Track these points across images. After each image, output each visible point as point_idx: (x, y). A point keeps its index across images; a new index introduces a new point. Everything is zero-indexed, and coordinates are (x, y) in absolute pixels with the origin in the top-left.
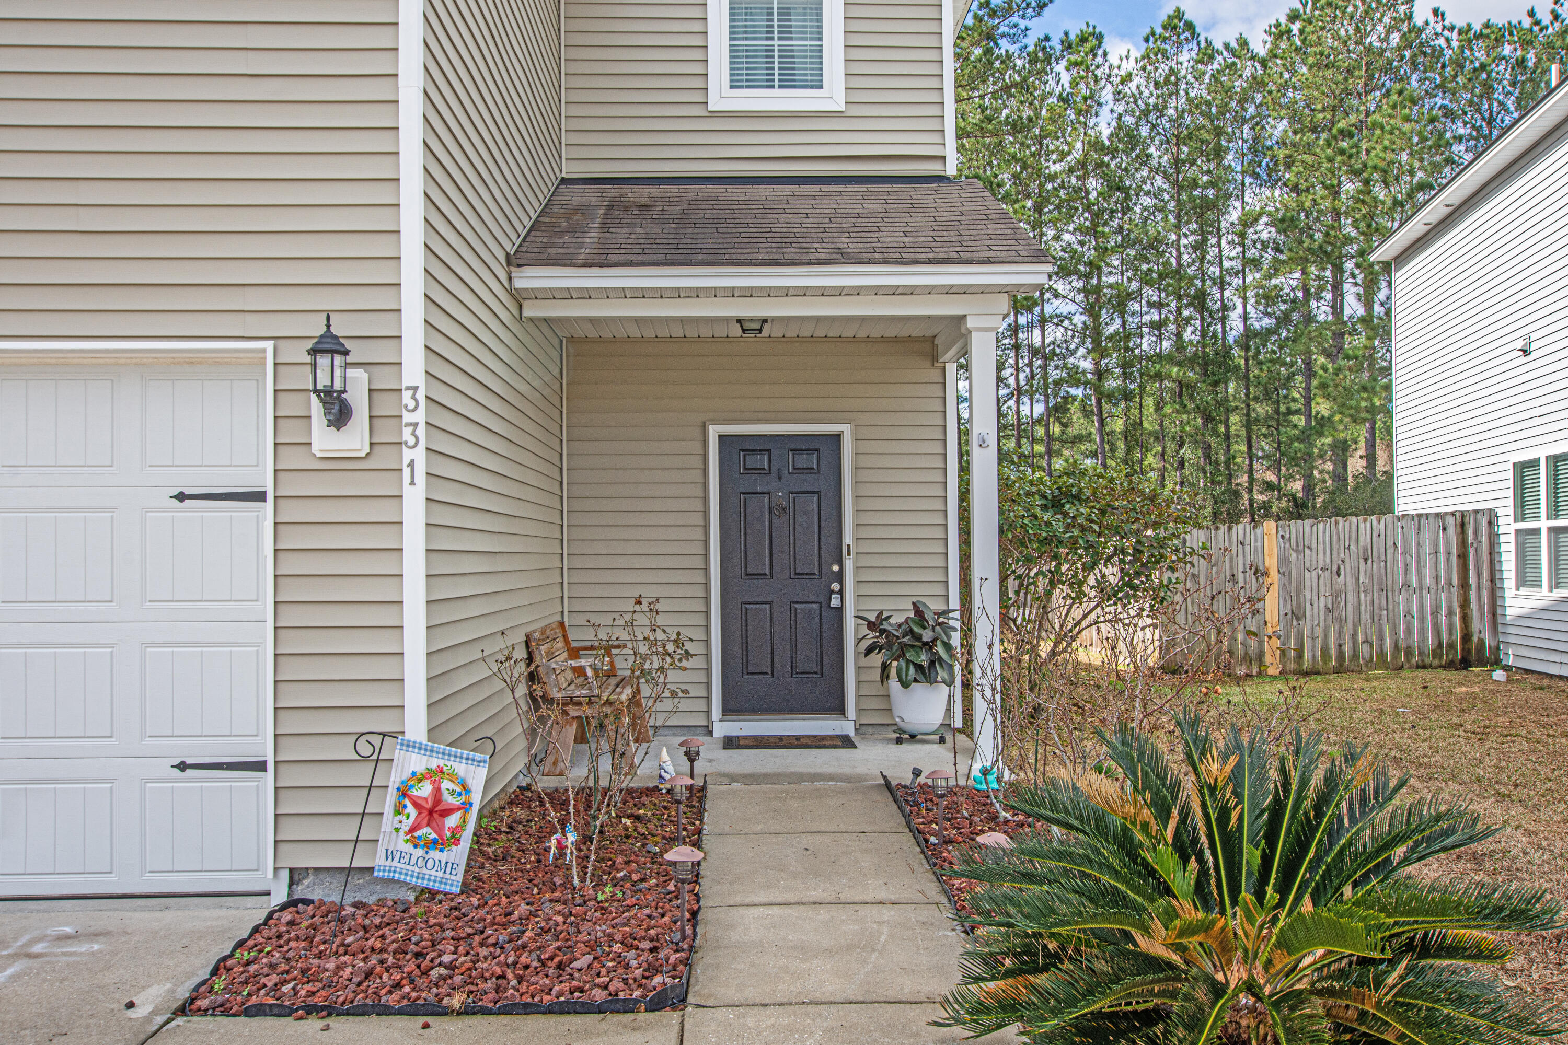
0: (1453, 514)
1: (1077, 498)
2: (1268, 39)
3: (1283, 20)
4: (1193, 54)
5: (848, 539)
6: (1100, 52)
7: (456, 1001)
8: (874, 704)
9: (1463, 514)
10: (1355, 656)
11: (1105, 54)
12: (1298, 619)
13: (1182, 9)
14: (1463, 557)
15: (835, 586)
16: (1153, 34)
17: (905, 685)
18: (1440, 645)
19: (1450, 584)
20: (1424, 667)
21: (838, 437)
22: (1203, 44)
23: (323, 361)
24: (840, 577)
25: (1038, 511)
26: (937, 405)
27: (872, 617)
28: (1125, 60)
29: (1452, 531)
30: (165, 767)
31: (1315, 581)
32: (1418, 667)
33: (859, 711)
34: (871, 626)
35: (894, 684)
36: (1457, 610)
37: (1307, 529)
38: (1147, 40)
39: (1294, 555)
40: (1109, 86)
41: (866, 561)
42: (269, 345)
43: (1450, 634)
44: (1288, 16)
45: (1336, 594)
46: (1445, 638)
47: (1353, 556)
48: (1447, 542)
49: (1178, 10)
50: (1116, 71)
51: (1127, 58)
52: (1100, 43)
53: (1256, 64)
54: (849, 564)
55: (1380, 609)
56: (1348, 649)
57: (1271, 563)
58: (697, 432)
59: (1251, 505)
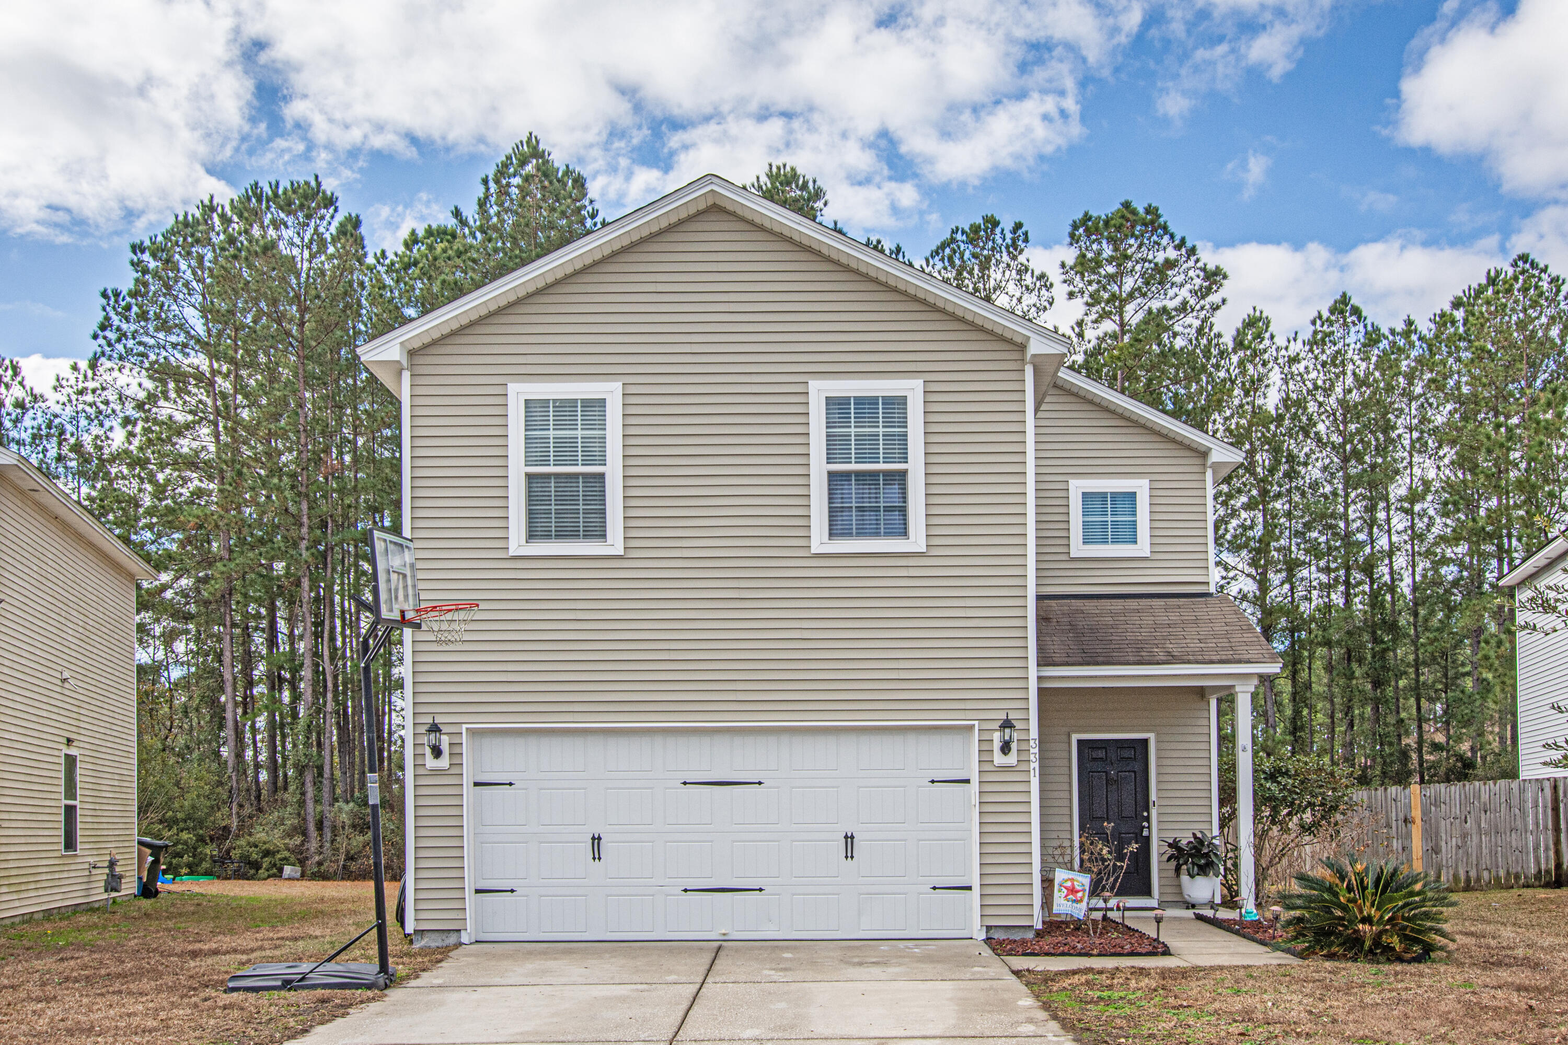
0: (1548, 779)
1: (1286, 774)
2: (1432, 326)
3: (1447, 308)
4: (1361, 335)
5: (1153, 796)
6: (1267, 335)
7: (1095, 952)
8: (1169, 890)
9: (1555, 780)
10: (1478, 879)
11: (1272, 337)
12: (1437, 853)
13: (1348, 295)
14: (1556, 810)
15: (1145, 824)
16: (1320, 317)
17: (1192, 876)
18: (1540, 871)
19: (1546, 828)
20: (1528, 886)
21: (1146, 741)
22: (1369, 328)
23: (1007, 731)
24: (1148, 819)
25: (1263, 781)
26: (1205, 722)
27: (1171, 841)
28: (1292, 342)
29: (1548, 792)
30: (927, 888)
31: (1448, 826)
32: (1524, 886)
33: (1161, 894)
34: (1170, 845)
35: (1185, 878)
36: (1552, 846)
37: (1443, 790)
38: (1313, 323)
39: (1433, 808)
40: (1276, 367)
41: (1163, 810)
42: (976, 723)
43: (1547, 864)
44: (1452, 303)
45: (1464, 836)
46: (1543, 867)
47: (1477, 809)
48: (1544, 799)
49: (1344, 295)
50: (1283, 352)
51: (1295, 340)
52: (1267, 327)
53: (1424, 345)
54: (1154, 812)
55: (1496, 846)
56: (1473, 874)
57: (1417, 814)
58: (1064, 738)
59: (1421, 765)
